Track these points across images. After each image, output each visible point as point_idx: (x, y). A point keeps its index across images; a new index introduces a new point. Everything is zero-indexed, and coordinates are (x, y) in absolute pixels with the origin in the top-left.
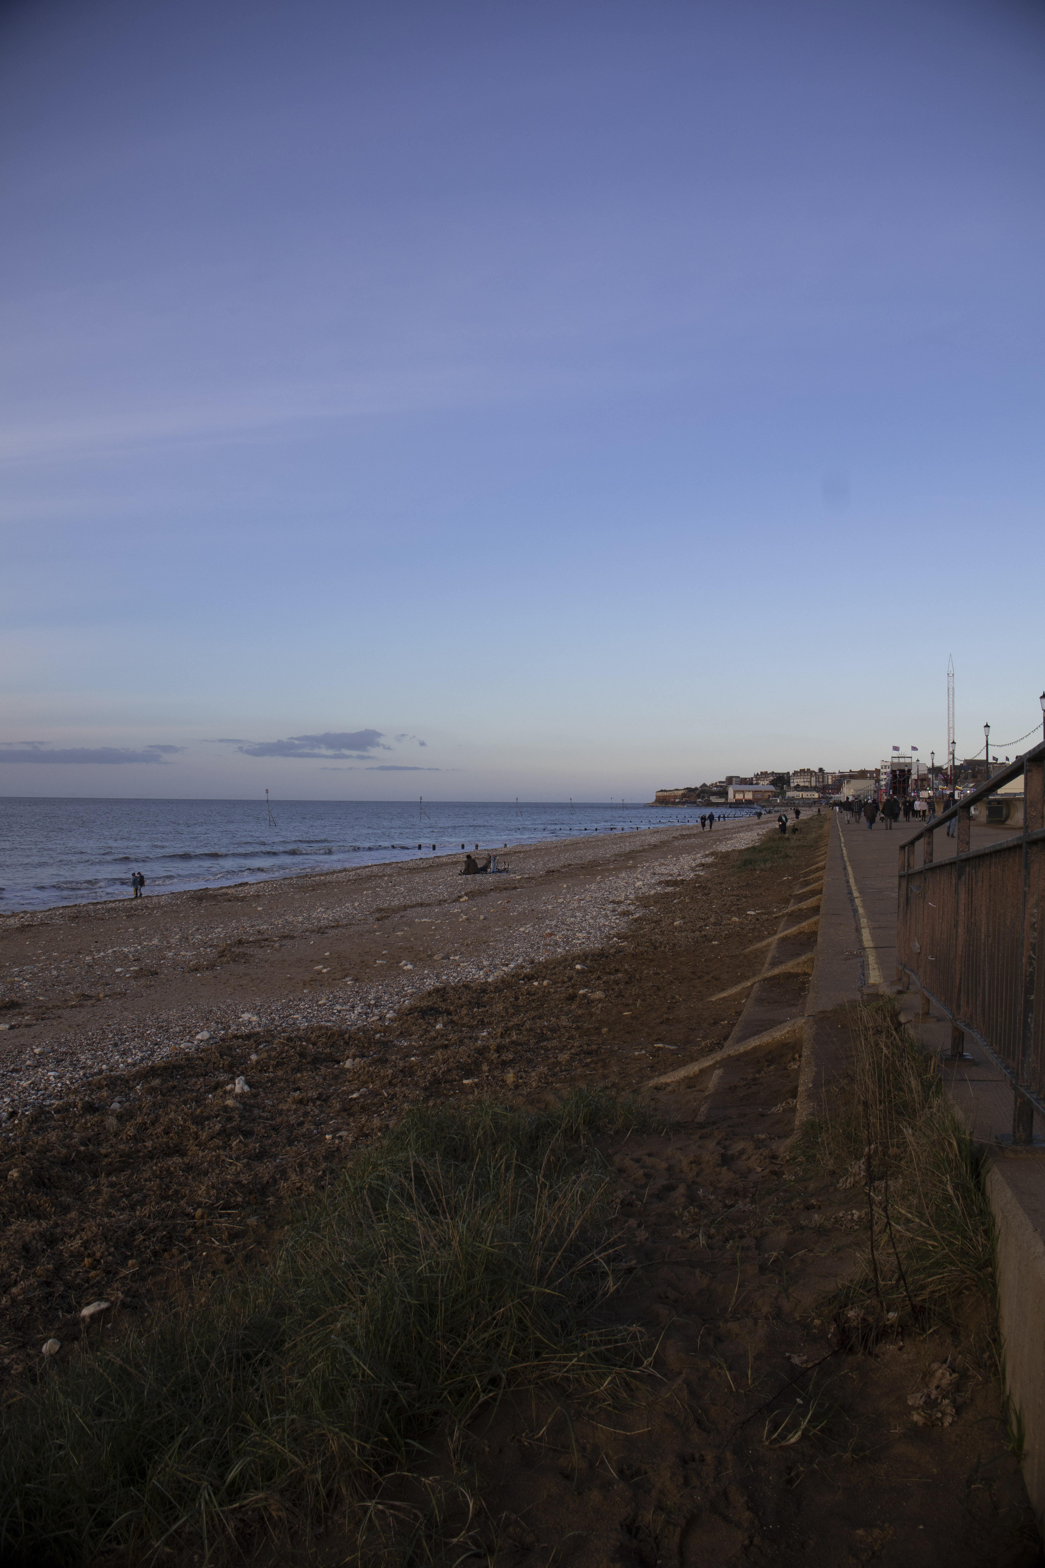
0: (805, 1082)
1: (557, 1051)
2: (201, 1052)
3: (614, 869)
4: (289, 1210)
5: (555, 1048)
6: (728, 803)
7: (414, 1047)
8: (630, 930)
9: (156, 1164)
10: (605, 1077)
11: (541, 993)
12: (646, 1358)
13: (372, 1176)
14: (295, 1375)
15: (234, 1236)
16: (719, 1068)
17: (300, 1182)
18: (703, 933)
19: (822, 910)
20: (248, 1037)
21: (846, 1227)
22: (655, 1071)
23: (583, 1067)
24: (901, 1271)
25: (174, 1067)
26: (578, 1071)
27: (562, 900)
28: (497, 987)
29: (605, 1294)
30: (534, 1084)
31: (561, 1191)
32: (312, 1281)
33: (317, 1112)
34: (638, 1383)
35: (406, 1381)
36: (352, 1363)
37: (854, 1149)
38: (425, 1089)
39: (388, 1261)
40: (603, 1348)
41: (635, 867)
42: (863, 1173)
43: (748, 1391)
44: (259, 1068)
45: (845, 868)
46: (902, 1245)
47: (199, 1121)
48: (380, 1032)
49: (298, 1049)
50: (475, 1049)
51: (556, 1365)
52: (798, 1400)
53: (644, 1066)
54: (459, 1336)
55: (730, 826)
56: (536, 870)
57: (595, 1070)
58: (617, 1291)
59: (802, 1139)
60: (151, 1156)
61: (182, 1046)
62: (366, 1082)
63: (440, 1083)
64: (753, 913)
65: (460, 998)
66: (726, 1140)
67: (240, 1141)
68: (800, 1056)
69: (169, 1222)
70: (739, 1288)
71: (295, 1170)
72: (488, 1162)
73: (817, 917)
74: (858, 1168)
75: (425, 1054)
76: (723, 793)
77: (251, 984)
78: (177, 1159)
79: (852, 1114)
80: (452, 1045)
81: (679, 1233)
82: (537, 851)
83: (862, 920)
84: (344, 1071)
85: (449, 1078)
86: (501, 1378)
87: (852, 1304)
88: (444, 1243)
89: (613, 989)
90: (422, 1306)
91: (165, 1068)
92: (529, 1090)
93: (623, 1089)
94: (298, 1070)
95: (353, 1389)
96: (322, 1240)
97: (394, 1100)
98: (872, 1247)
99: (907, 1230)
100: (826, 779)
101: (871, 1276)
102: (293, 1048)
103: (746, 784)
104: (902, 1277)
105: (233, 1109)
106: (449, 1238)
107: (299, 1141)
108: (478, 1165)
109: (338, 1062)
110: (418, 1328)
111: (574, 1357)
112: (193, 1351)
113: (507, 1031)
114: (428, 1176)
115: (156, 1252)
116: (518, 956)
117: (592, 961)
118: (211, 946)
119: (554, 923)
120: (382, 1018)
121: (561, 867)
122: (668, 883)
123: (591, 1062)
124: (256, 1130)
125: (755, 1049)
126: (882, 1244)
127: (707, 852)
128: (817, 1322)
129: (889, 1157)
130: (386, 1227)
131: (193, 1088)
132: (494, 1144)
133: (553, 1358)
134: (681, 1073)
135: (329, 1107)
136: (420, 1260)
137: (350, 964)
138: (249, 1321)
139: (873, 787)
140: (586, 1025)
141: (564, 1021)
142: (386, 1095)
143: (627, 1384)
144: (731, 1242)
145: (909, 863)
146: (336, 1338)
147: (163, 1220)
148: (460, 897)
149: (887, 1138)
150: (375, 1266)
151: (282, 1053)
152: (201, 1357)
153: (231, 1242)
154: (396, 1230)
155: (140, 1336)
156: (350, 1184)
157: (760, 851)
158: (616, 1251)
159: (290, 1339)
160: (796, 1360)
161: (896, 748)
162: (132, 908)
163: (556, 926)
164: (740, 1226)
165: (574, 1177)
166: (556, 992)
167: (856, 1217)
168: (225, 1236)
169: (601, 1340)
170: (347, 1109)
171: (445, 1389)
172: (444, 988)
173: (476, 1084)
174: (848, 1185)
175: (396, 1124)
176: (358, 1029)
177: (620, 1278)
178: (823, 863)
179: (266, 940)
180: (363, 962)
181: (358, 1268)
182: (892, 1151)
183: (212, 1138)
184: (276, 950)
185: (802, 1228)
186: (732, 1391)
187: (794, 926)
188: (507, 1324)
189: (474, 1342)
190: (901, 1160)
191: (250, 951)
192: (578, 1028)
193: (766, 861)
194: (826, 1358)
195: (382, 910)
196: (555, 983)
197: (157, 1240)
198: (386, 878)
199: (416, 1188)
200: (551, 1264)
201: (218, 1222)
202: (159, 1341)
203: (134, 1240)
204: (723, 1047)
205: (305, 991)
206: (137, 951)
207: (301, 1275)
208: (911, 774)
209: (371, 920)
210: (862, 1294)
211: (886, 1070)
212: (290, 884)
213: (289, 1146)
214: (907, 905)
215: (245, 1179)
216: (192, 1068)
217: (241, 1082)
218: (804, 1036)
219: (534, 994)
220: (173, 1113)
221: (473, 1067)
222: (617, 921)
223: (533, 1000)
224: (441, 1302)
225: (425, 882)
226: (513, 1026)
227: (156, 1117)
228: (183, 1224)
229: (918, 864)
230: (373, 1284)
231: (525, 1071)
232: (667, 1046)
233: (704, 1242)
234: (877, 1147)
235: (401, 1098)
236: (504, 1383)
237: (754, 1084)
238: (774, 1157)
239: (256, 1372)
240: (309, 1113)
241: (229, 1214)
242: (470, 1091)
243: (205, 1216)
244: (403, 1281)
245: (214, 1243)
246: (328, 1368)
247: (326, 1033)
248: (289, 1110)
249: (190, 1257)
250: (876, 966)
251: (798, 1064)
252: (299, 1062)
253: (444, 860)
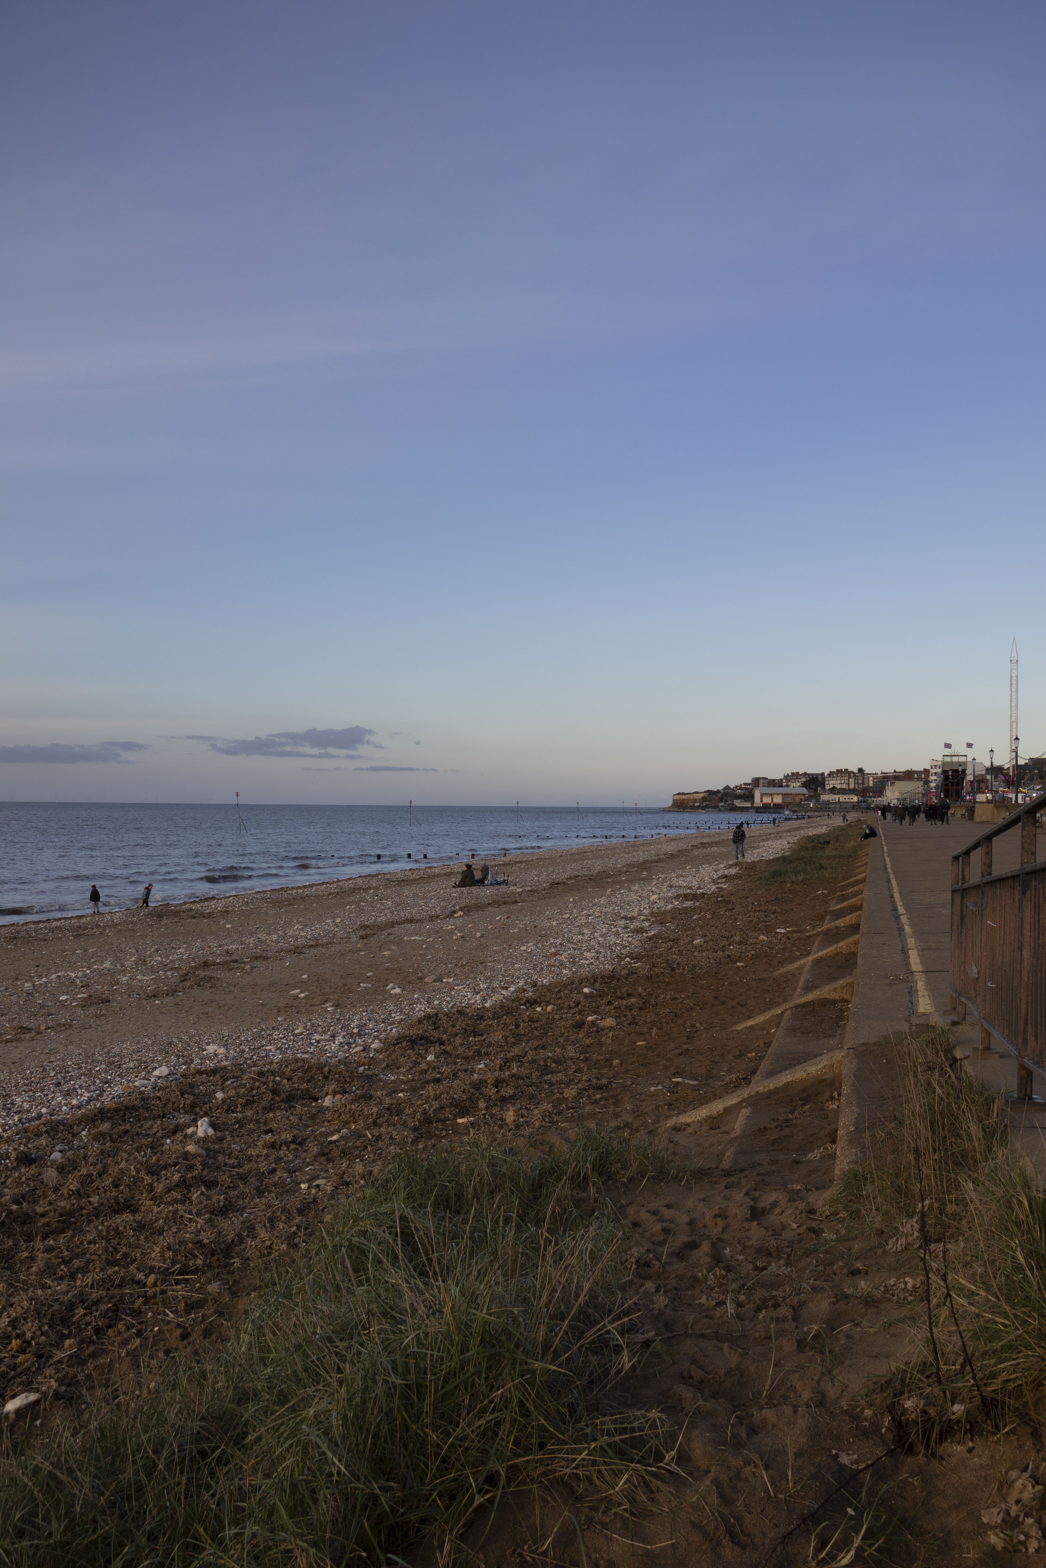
0: (845, 1124)
1: (563, 1086)
2: (159, 1090)
3: (626, 881)
4: (256, 1274)
5: (560, 1082)
6: (754, 808)
7: (402, 1082)
8: (645, 949)
9: (102, 1223)
10: (617, 1115)
11: (544, 1020)
12: (667, 1452)
13: (353, 1232)
14: (259, 1475)
15: (191, 1307)
16: (746, 1107)
17: (270, 1239)
18: (727, 953)
19: (862, 928)
20: (214, 1072)
21: (899, 1298)
22: (673, 1109)
23: (593, 1104)
24: (967, 1354)
25: (127, 1108)
26: (587, 1109)
27: (568, 915)
28: (495, 1013)
29: (619, 1372)
30: (537, 1124)
31: (567, 1248)
32: (281, 1359)
33: (291, 1157)
34: (659, 1483)
35: (388, 1480)
36: (326, 1458)
37: (905, 1205)
38: (415, 1129)
39: (369, 1332)
40: (617, 1438)
41: (649, 879)
42: (916, 1234)
43: (789, 1496)
44: (225, 1107)
45: (889, 881)
46: (966, 1322)
47: (154, 1171)
48: (364, 1064)
49: (271, 1085)
50: (471, 1084)
51: (563, 1459)
52: (849, 1510)
53: (661, 1103)
54: (451, 1423)
55: (756, 834)
56: (539, 881)
57: (606, 1108)
58: (633, 1368)
59: (844, 1191)
60: (97, 1213)
61: (137, 1084)
62: (347, 1122)
63: (431, 1123)
64: (783, 931)
65: (454, 1026)
66: (756, 1190)
67: (202, 1193)
68: (839, 1095)
69: (116, 1292)
70: (774, 1367)
71: (265, 1226)
72: (485, 1214)
73: (857, 936)
74: (910, 1227)
75: (414, 1090)
76: (749, 796)
77: (218, 1012)
78: (127, 1217)
79: (901, 1164)
80: (445, 1079)
81: (703, 1300)
82: (540, 861)
83: (909, 940)
84: (322, 1110)
85: (442, 1116)
86: (499, 1475)
87: (909, 1392)
88: (435, 1311)
89: (625, 1016)
90: (408, 1386)
91: (117, 1110)
92: (531, 1130)
93: (637, 1130)
94: (271, 1109)
95: (327, 1492)
96: (294, 1309)
97: (380, 1142)
98: (930, 1323)
99: (972, 1304)
100: (866, 780)
101: (931, 1359)
102: (264, 1083)
103: (774, 786)
104: (968, 1361)
105: (195, 1156)
106: (440, 1304)
107: (269, 1192)
108: (473, 1217)
109: (316, 1100)
110: (404, 1413)
111: (584, 1449)
112: (138, 1450)
113: (507, 1062)
114: (417, 1230)
115: (99, 1329)
116: (518, 978)
117: (601, 984)
118: (172, 969)
119: (559, 941)
120: (366, 1049)
121: (567, 879)
122: (686, 897)
123: (601, 1099)
124: (220, 1180)
125: (787, 1085)
126: (942, 1320)
127: (731, 863)
128: (868, 1413)
129: (947, 1215)
130: (367, 1292)
131: (148, 1132)
132: (492, 1193)
133: (560, 1451)
134: (703, 1112)
135: (306, 1151)
136: (407, 1331)
137: (331, 988)
138: (206, 1410)
139: (921, 790)
140: (595, 1057)
141: (571, 1052)
142: (370, 1137)
143: (646, 1484)
144: (764, 1311)
145: (963, 875)
146: (307, 1429)
147: (108, 1289)
148: (454, 912)
149: (944, 1193)
150: (355, 1338)
151: (252, 1090)
152: (148, 1457)
153: (188, 1314)
154: (379, 1296)
155: (75, 1433)
156: (328, 1241)
157: (791, 862)
158: (631, 1320)
159: (254, 1430)
160: (845, 1459)
161: (948, 746)
163: (561, 944)
164: (774, 1293)
165: (582, 1232)
166: (562, 1018)
167: (909, 1286)
168: (181, 1307)
169: (615, 1429)
170: (326, 1154)
171: (434, 1490)
172: (437, 1015)
173: (472, 1124)
174: (899, 1248)
175: (381, 1170)
176: (339, 1061)
177: (636, 1352)
178: (863, 875)
179: (236, 961)
180: (345, 985)
181: (334, 1342)
182: (950, 1208)
183: (169, 1190)
184: (246, 972)
185: (847, 1297)
186: (770, 1496)
187: (829, 946)
188: (506, 1408)
189: (468, 1431)
190: (961, 1219)
191: (217, 974)
192: (586, 1060)
193: (797, 872)
194: (881, 1458)
195: (367, 927)
196: (560, 1008)
197: (101, 1314)
198: (371, 891)
199: (402, 1245)
200: (556, 1335)
201: (173, 1291)
202: (98, 1439)
203: (73, 1316)
204: (750, 1082)
205: (279, 1019)
206: (85, 975)
207: (269, 1351)
208: (966, 775)
209: (354, 938)
210: (920, 1380)
211: (941, 1113)
212: (263, 898)
213: (258, 1197)
214: (962, 923)
215: (206, 1237)
216: (148, 1109)
217: (205, 1124)
218: (844, 1072)
219: (537, 1021)
220: (124, 1162)
221: (468, 1105)
222: (630, 939)
223: (536, 1028)
224: (431, 1381)
225: (415, 895)
226: (513, 1057)
227: (104, 1167)
228: (132, 1294)
229: (975, 877)
230: (352, 1361)
231: (527, 1109)
232: (686, 1081)
233: (733, 1311)
234: (932, 1204)
235: (387, 1140)
236: (503, 1481)
237: (787, 1126)
238: (812, 1212)
239: (212, 1474)
240: (282, 1158)
241: (187, 1280)
242: (465, 1131)
243: (159, 1283)
244: (387, 1357)
245: (167, 1315)
246: (298, 1466)
247: (303, 1067)
248: (258, 1156)
249: (139, 1334)
250: (926, 993)
251: (837, 1103)
252: (272, 1100)
253: (437, 871)
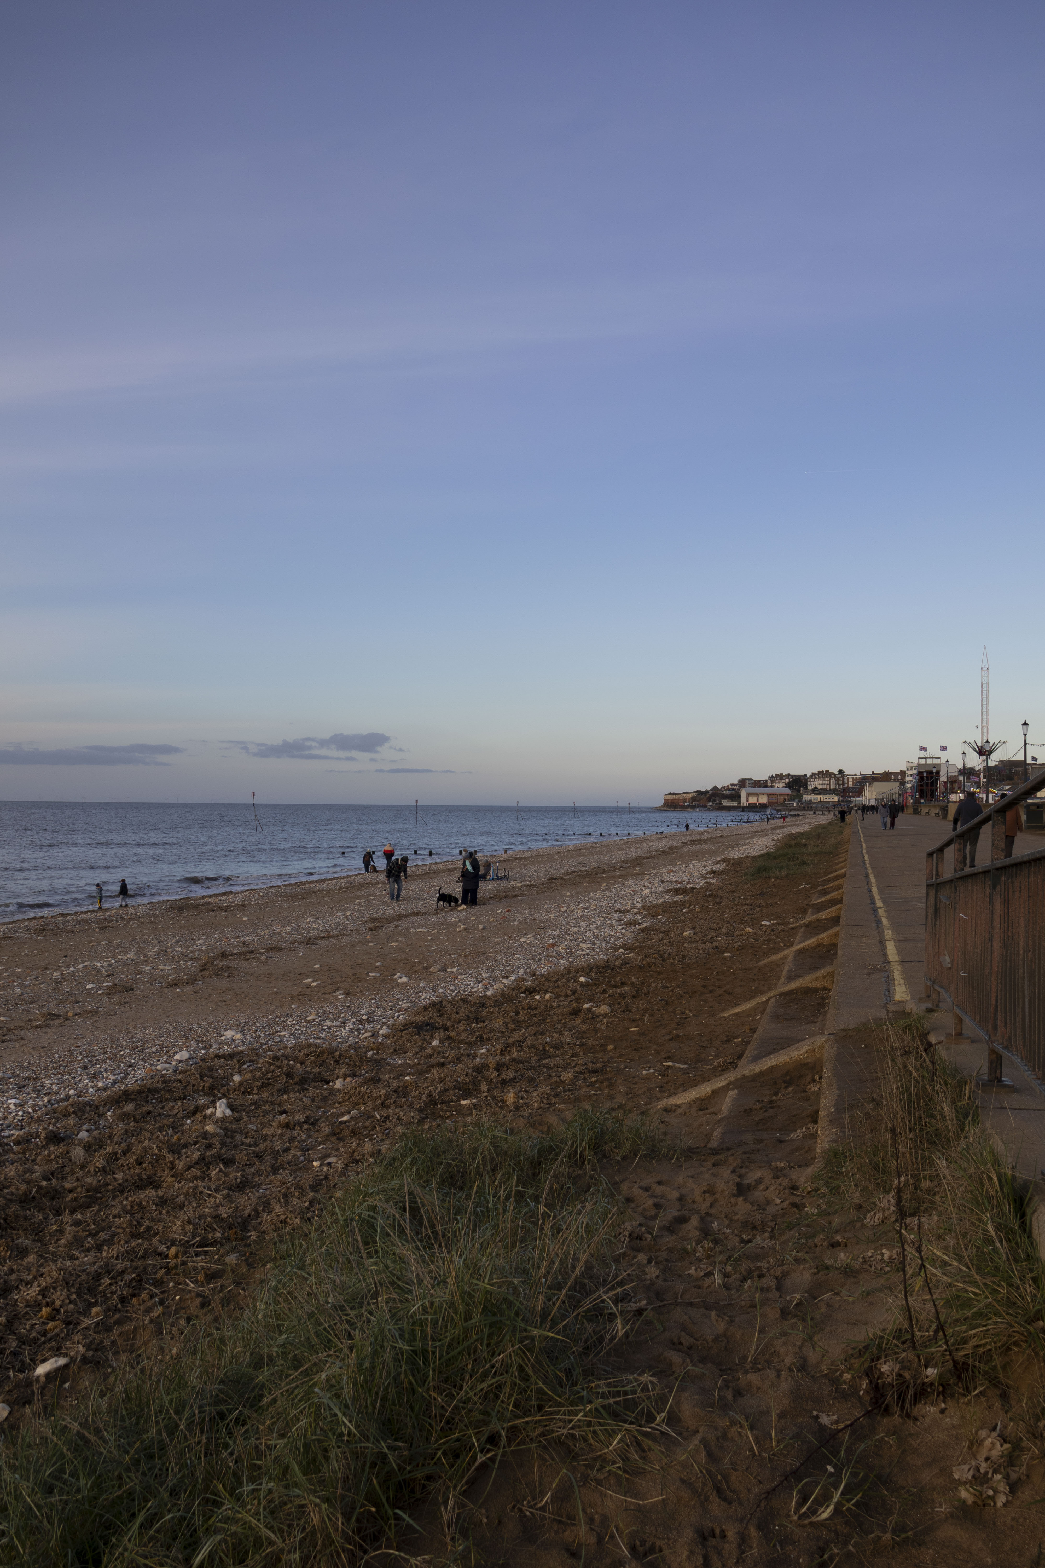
0: (826, 1105)
1: (560, 1069)
2: (180, 1073)
3: (620, 876)
4: (272, 1246)
5: (558, 1066)
6: (740, 807)
7: (409, 1066)
8: (637, 940)
9: (127, 1199)
10: (611, 1097)
11: (543, 1007)
12: (658, 1413)
13: (363, 1207)
14: (275, 1435)
15: (212, 1276)
16: (733, 1089)
17: (284, 1214)
18: (715, 944)
19: (842, 921)
20: (231, 1056)
21: (876, 1269)
22: (664, 1092)
23: (588, 1086)
24: (940, 1321)
25: (149, 1090)
26: (583, 1091)
27: (565, 909)
28: (496, 1001)
29: (613, 1338)
30: (536, 1105)
31: (565, 1223)
32: (295, 1326)
33: (304, 1136)
34: (650, 1443)
35: (396, 1440)
36: (337, 1419)
37: (882, 1181)
38: (421, 1110)
39: (377, 1302)
40: (611, 1401)
41: (642, 874)
42: (892, 1208)
43: (773, 1455)
44: (242, 1090)
45: (867, 877)
46: (939, 1291)
47: (175, 1149)
48: (372, 1049)
49: (285, 1069)
50: (473, 1068)
51: (560, 1420)
52: (829, 1467)
53: (652, 1086)
54: (455, 1387)
55: (743, 831)
56: (537, 877)
57: (600, 1090)
58: (626, 1335)
59: (825, 1168)
60: (121, 1189)
61: (159, 1067)
62: (357, 1104)
63: (436, 1104)
64: (768, 923)
65: (457, 1013)
66: (742, 1167)
67: (221, 1171)
68: (821, 1078)
69: (140, 1263)
70: (759, 1334)
71: (279, 1201)
72: (487, 1190)
73: (837, 929)
74: (887, 1202)
75: (420, 1073)
76: (736, 797)
77: (235, 1000)
78: (150, 1192)
79: (879, 1142)
80: (449, 1063)
81: (692, 1271)
82: (539, 857)
83: (886, 932)
84: (333, 1092)
85: (446, 1098)
86: (500, 1436)
87: (886, 1357)
88: (440, 1281)
89: (619, 1003)
90: (415, 1352)
91: (140, 1092)
92: (530, 1111)
93: (630, 1111)
94: (285, 1091)
95: (338, 1451)
96: (306, 1279)
97: (388, 1122)
98: (906, 1292)
99: (945, 1274)
100: (846, 781)
101: (906, 1326)
102: (279, 1067)
103: (760, 787)
104: (941, 1327)
105: (213, 1136)
106: (444, 1275)
107: (284, 1169)
108: (476, 1193)
109: (328, 1082)
110: (411, 1377)
111: (580, 1410)
112: (160, 1412)
113: (507, 1047)
114: (423, 1206)
115: (124, 1298)
116: (518, 968)
117: (596, 973)
118: (192, 959)
119: (557, 933)
120: (374, 1035)
121: (564, 874)
122: (677, 891)
123: (596, 1081)
124: (237, 1158)
125: (771, 1069)
126: (916, 1289)
127: (718, 859)
128: (847, 1376)
129: (921, 1191)
130: (376, 1264)
131: (170, 1113)
132: (493, 1170)
133: (557, 1413)
134: (693, 1094)
135: (318, 1131)
136: (413, 1300)
137: (342, 977)
138: (225, 1374)
139: (897, 790)
140: (590, 1042)
141: (568, 1038)
142: (378, 1117)
143: (638, 1443)
144: (749, 1281)
145: (937, 871)
146: (320, 1392)
147: (132, 1261)
149: (918, 1170)
150: (364, 1307)
151: (268, 1073)
152: (170, 1418)
153: (209, 1283)
154: (387, 1267)
155: (102, 1395)
156: (339, 1216)
157: (775, 858)
158: (624, 1290)
159: (269, 1393)
160: (825, 1420)
161: (923, 749)
162: (105, 919)
163: (559, 936)
164: (759, 1264)
165: (579, 1207)
166: (559, 1006)
167: (886, 1257)
168: (201, 1278)
169: (609, 1392)
170: (337, 1134)
171: (439, 1449)
172: (441, 1002)
173: (474, 1106)
174: (877, 1221)
175: (389, 1149)
176: (350, 1046)
177: (629, 1320)
178: (843, 871)
179: (252, 952)
180: (355, 975)
181: (346, 1310)
182: (925, 1184)
183: (189, 1168)
184: (262, 962)
185: (827, 1268)
186: (754, 1455)
187: (811, 937)
188: (507, 1372)
189: (471, 1394)
190: (934, 1194)
191: (234, 964)
192: (582, 1045)
193: (781, 868)
194: (859, 1419)
195: (375, 919)
196: (558, 996)
197: (125, 1284)
198: (380, 886)
199: (409, 1220)
200: (554, 1304)
201: (193, 1262)
202: (123, 1401)
203: (99, 1285)
204: (737, 1066)
205: (293, 1006)
206: (110, 965)
207: (284, 1319)
208: (939, 776)
209: (364, 930)
210: (896, 1345)
211: (916, 1095)
212: (278, 892)
213: (274, 1174)
214: (936, 916)
215: (224, 1212)
216: (169, 1091)
217: (223, 1105)
218: (825, 1056)
219: (536, 1009)
220: (147, 1141)
221: (471, 1087)
222: (624, 931)
223: (535, 1015)
225: (421, 889)
226: (514, 1042)
227: (128, 1146)
228: (155, 1265)
229: (948, 872)
230: (362, 1328)
231: (527, 1091)
232: (677, 1065)
233: (720, 1281)
234: (908, 1180)
235: (394, 1120)
236: (504, 1441)
237: (771, 1108)
238: (794, 1188)
239: (230, 1433)
240: (296, 1138)
241: (206, 1252)
242: (468, 1112)
243: (180, 1255)
244: (395, 1324)
245: (188, 1285)
246: (311, 1426)
247: (315, 1051)
248: (273, 1136)
249: (162, 1302)
250: (902, 982)
251: (818, 1086)
252: (286, 1082)
253: (441, 866)
